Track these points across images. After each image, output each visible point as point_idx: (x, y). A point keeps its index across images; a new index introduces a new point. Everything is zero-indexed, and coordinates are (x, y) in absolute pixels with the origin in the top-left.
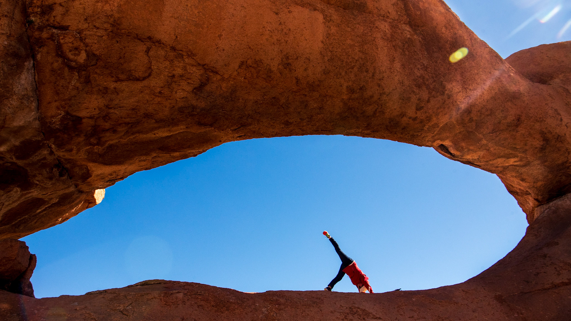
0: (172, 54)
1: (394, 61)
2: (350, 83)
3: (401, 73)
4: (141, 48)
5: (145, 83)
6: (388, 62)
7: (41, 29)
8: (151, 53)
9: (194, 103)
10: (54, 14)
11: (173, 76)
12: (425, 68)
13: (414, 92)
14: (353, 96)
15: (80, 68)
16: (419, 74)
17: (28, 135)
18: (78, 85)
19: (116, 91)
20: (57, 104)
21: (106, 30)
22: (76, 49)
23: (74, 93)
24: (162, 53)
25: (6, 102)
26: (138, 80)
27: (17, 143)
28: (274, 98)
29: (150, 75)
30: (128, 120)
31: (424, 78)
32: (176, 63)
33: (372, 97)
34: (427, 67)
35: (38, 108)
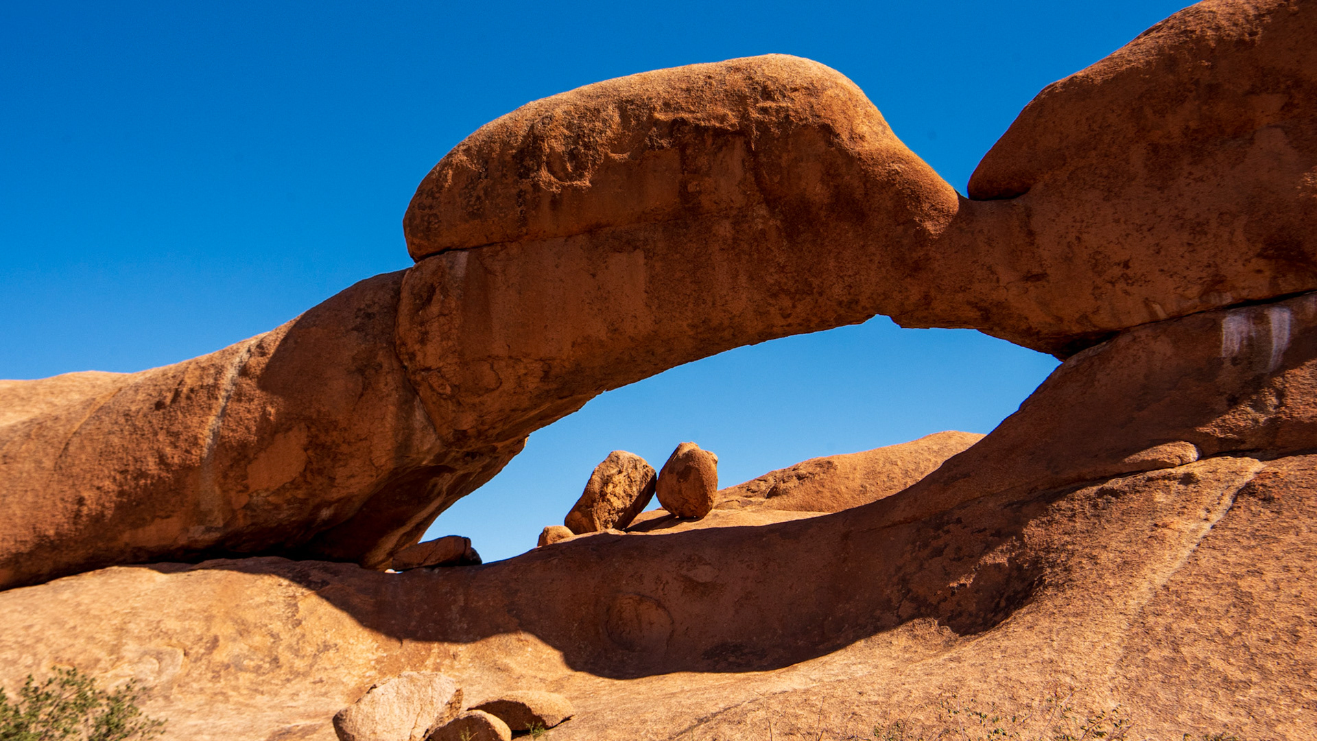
0: (511, 362)
1: (737, 276)
2: (690, 321)
3: (749, 289)
4: (486, 367)
5: (500, 389)
6: (730, 281)
7: (414, 373)
8: (495, 367)
9: (546, 388)
10: (417, 359)
11: (519, 377)
12: (782, 269)
13: (770, 304)
14: (699, 331)
15: (451, 397)
16: (772, 282)
17: (437, 450)
18: (454, 409)
19: (482, 403)
20: (446, 425)
21: (456, 363)
22: (442, 385)
23: (453, 415)
24: (503, 363)
25: (413, 437)
26: (494, 390)
27: (432, 458)
28: (617, 359)
29: (501, 383)
30: (499, 418)
31: (780, 283)
32: (517, 367)
33: (721, 324)
34: (784, 267)
35: (435, 430)
